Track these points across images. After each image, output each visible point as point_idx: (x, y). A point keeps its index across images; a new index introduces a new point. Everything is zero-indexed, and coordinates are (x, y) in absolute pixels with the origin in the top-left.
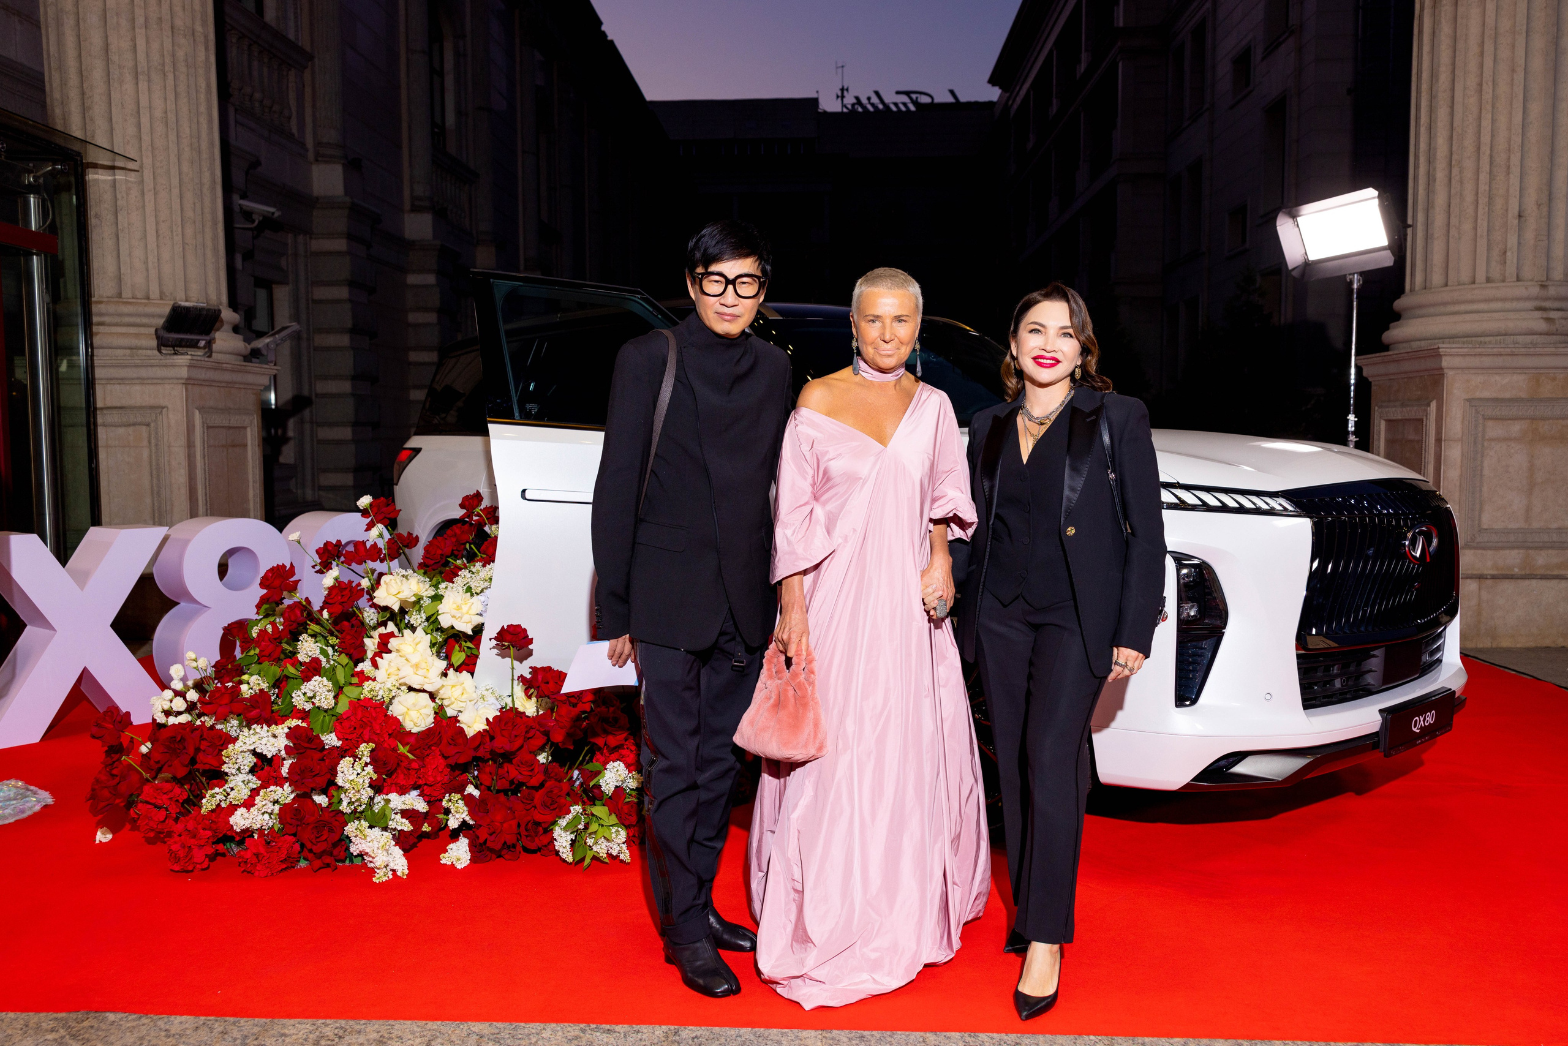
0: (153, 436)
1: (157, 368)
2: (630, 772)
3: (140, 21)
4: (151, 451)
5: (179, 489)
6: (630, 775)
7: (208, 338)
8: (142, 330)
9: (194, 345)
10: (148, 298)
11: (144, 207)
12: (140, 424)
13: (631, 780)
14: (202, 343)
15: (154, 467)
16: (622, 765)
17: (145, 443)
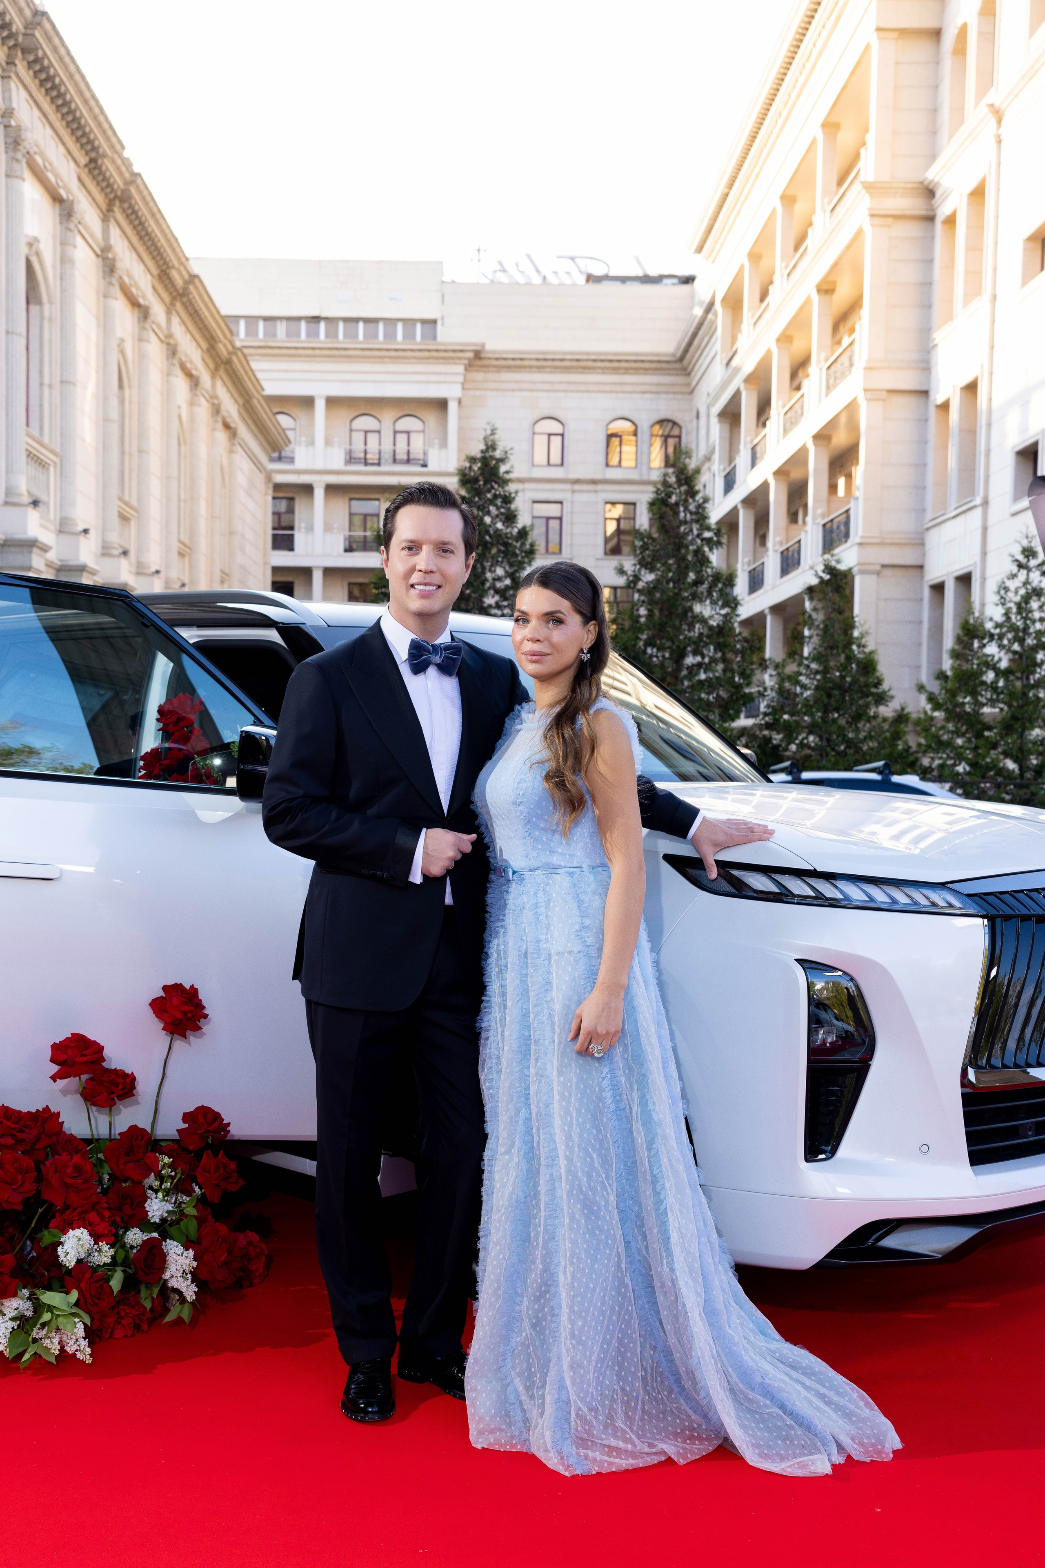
2: (96, 1243)
6: (96, 1247)
13: (96, 1254)
16: (85, 1232)
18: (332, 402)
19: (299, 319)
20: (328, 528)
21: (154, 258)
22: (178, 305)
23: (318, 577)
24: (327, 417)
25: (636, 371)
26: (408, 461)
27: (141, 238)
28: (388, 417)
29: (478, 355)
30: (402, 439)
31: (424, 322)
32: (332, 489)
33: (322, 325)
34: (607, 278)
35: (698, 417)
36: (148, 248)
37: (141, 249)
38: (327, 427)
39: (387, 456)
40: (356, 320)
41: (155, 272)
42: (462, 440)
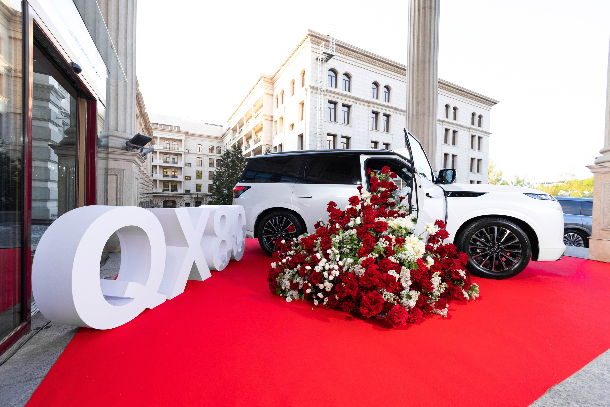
0: (118, 179)
1: (123, 156)
3: (120, 36)
4: (117, 184)
5: (128, 198)
7: (143, 147)
8: (116, 142)
9: (138, 148)
10: (117, 130)
11: (117, 99)
12: (113, 175)
14: (141, 149)
15: (118, 190)
17: (115, 181)
18: (161, 138)
19: (154, 124)
20: (160, 159)
21: (140, 108)
22: (142, 117)
23: (158, 167)
24: (160, 140)
25: (214, 139)
26: (175, 149)
27: (138, 104)
28: (171, 142)
29: (188, 133)
30: (174, 146)
31: (178, 127)
32: (160, 153)
33: (159, 125)
34: (207, 124)
35: (224, 146)
36: (139, 106)
37: (138, 106)
38: (160, 142)
39: (171, 148)
40: (165, 125)
41: (140, 110)
42: (184, 146)
